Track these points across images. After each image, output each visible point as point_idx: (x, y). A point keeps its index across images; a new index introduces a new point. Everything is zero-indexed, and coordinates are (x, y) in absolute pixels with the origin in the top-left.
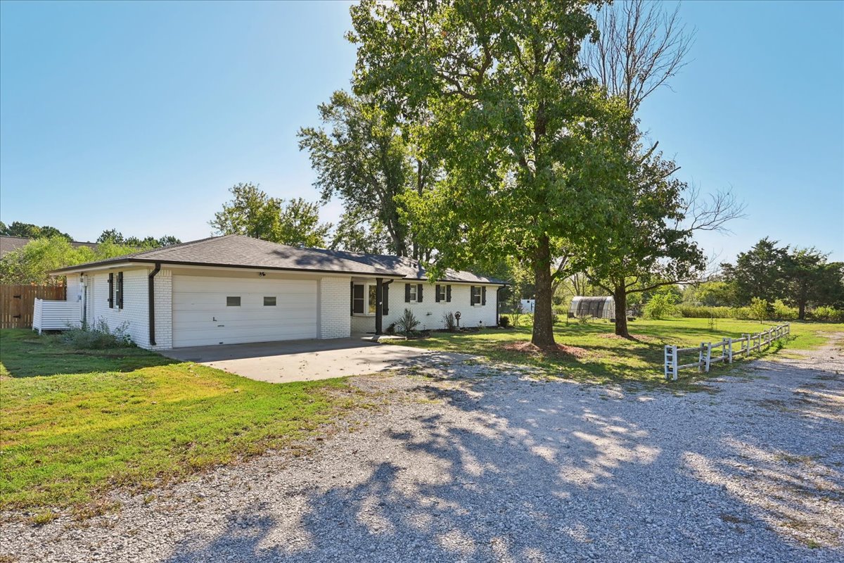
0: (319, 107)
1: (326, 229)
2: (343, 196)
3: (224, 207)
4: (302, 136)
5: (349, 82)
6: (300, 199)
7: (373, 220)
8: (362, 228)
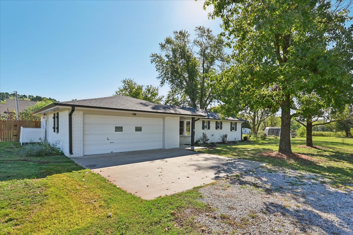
0: (160, 44)
1: (161, 98)
2: (170, 83)
3: (119, 89)
4: (152, 57)
5: (173, 33)
6: (151, 86)
7: (182, 94)
8: (178, 97)
